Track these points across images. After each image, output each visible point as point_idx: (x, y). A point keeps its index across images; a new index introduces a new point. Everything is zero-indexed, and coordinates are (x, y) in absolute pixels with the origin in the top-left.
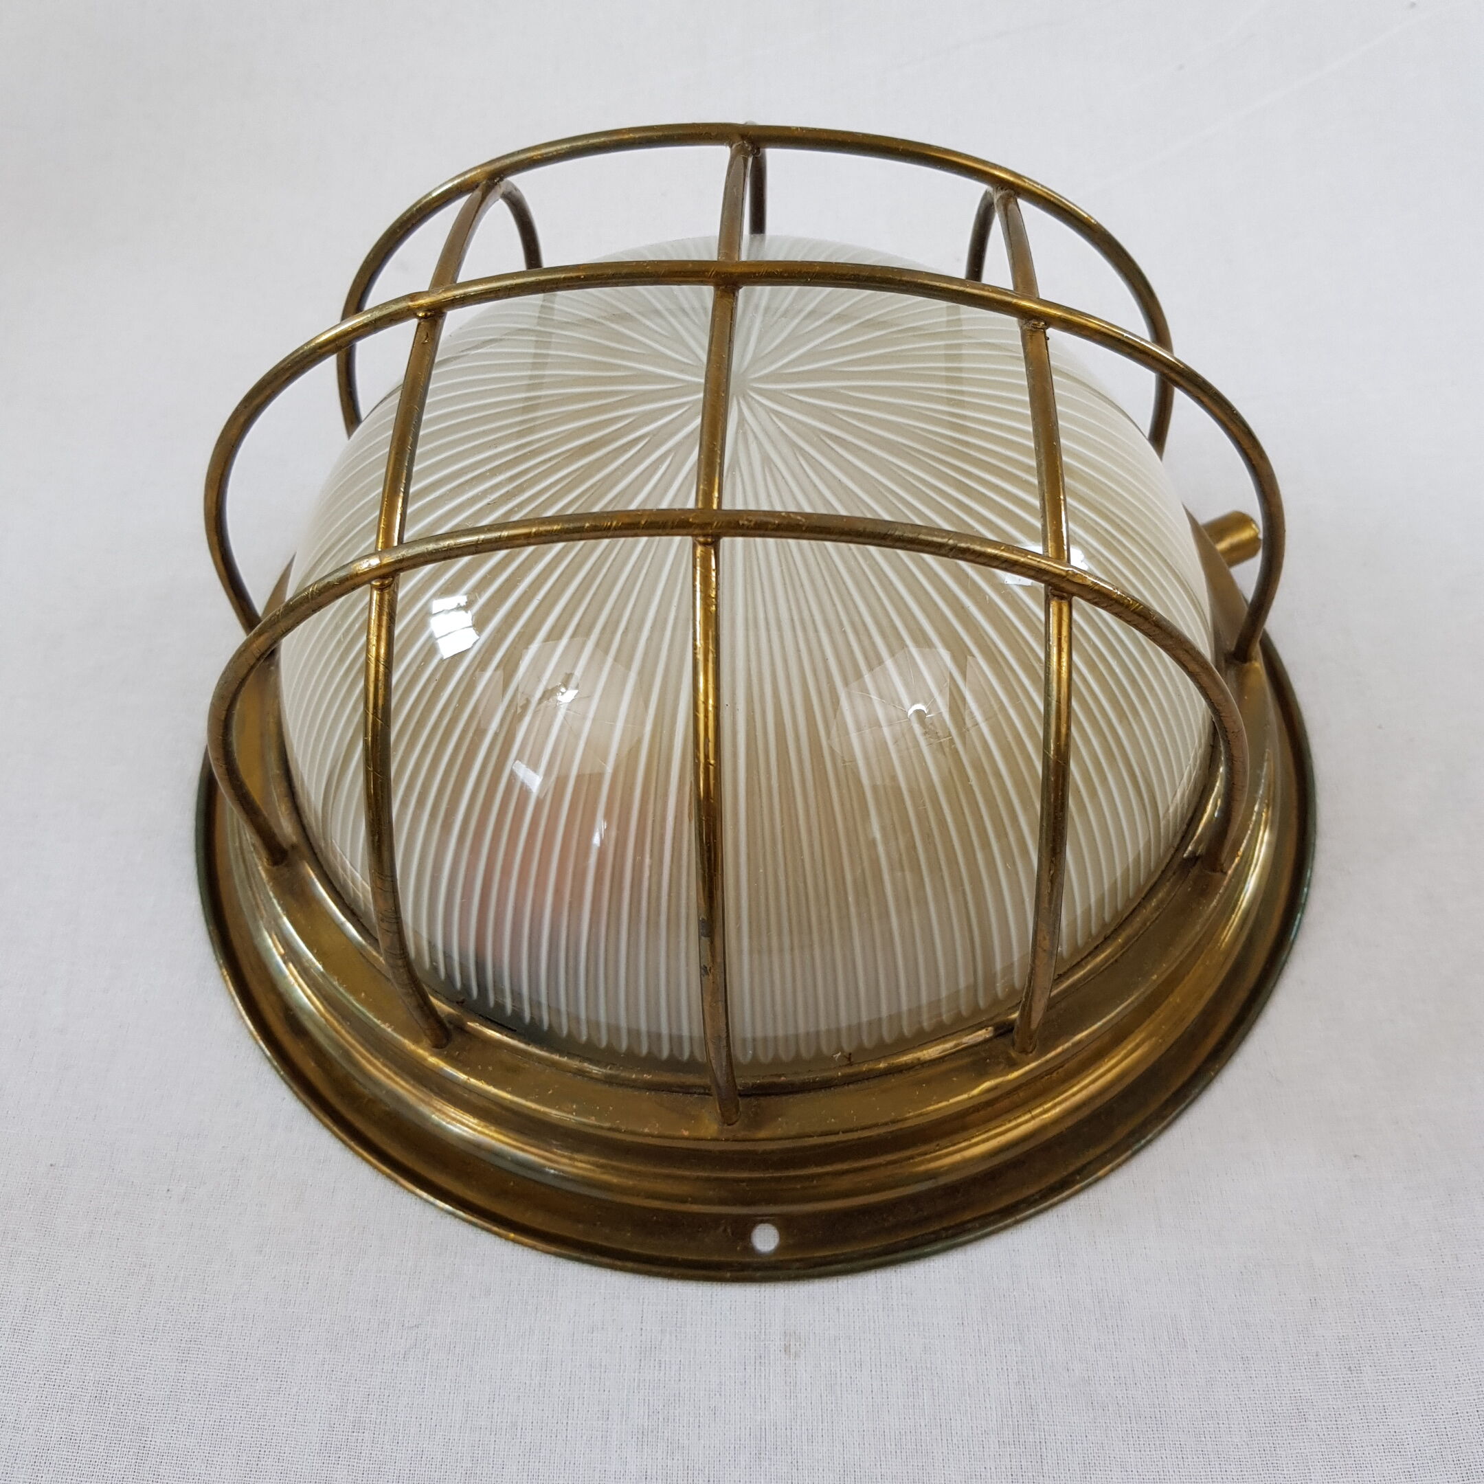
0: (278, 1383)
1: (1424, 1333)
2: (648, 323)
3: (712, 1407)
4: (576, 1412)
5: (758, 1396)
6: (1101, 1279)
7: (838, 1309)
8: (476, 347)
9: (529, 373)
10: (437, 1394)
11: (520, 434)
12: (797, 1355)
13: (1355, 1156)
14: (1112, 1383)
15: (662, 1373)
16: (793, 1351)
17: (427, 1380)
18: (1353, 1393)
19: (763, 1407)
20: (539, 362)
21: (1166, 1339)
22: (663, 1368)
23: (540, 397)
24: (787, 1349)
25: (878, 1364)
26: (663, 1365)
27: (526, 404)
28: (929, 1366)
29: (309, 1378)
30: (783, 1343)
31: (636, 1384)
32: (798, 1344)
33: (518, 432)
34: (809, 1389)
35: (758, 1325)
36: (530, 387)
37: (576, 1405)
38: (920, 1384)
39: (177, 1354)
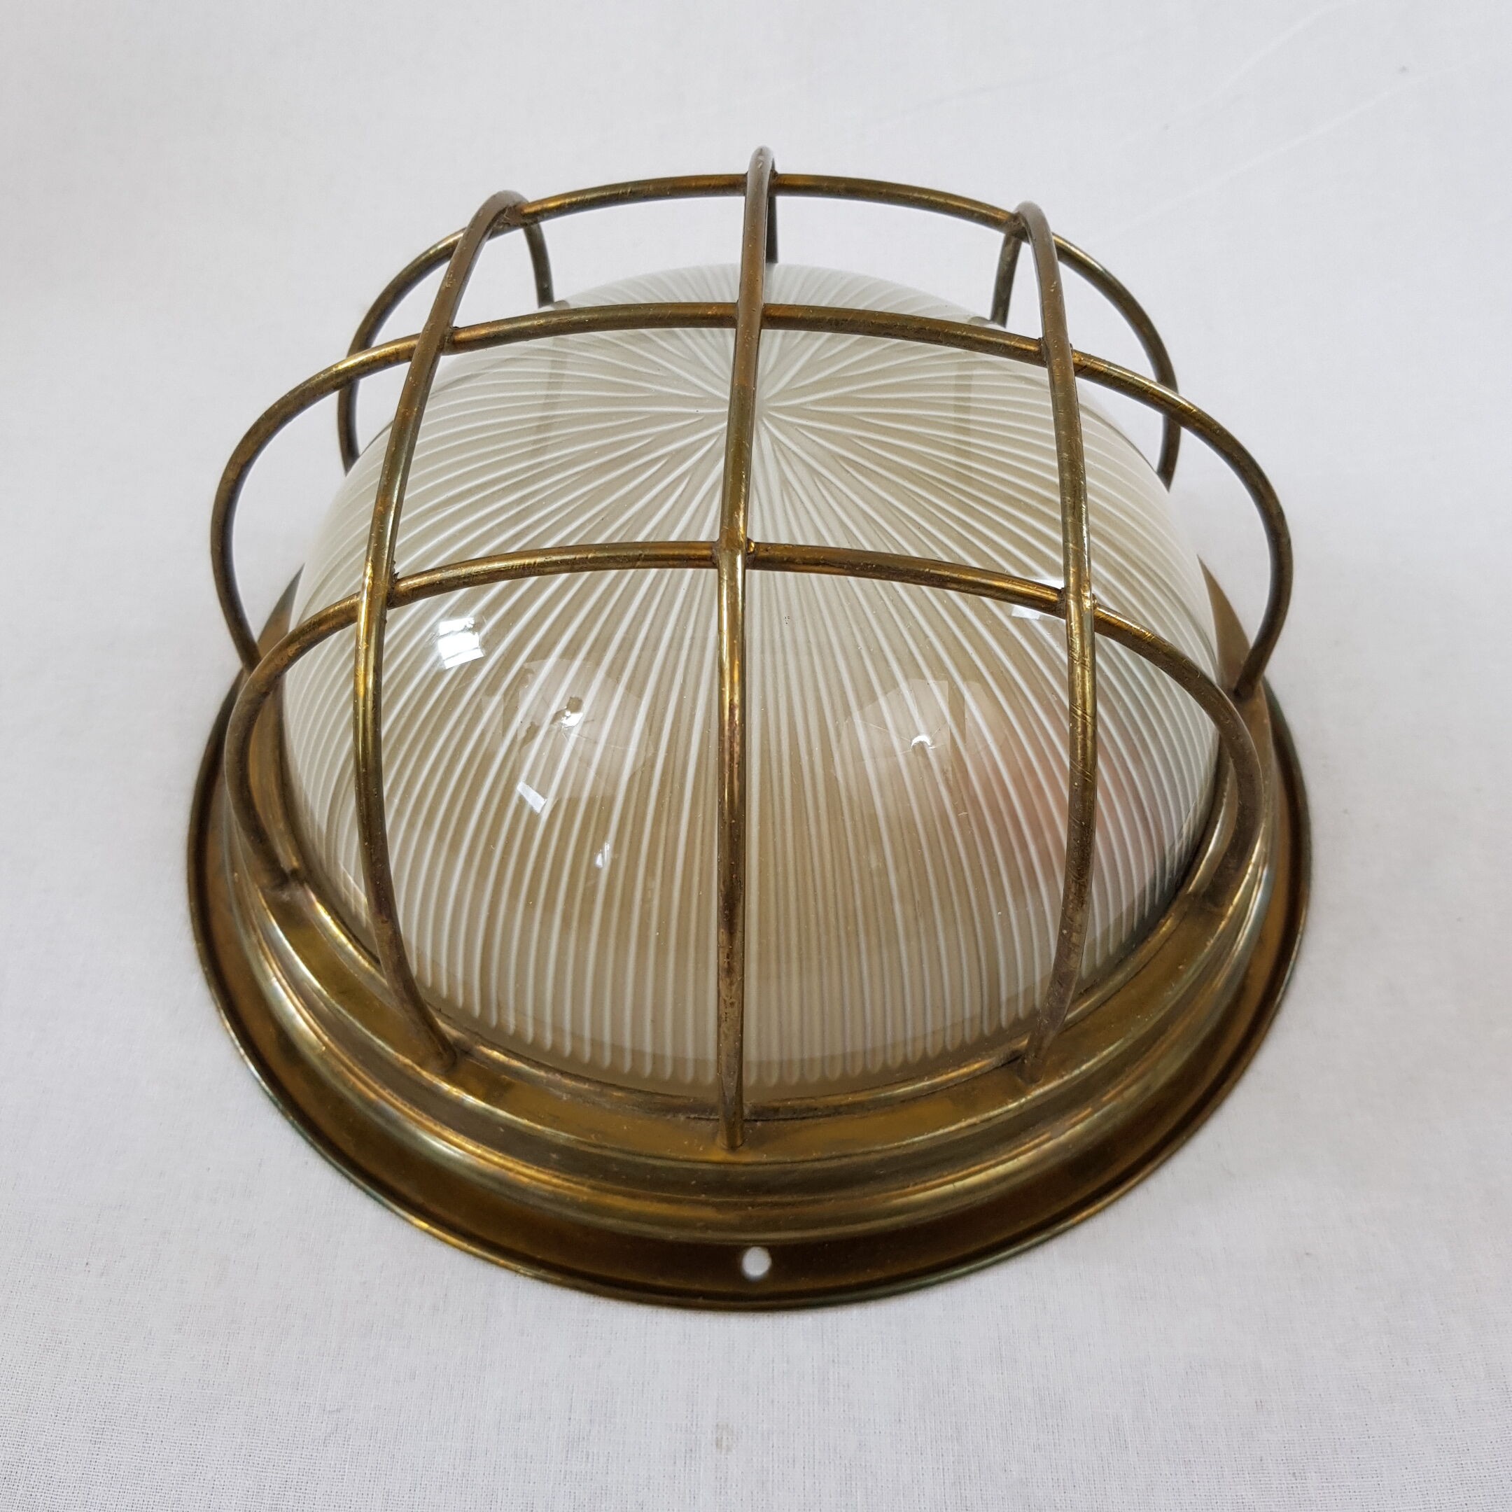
0: (194, 1467)
1: (1371, 1439)
2: (664, 345)
3: (640, 1501)
4: (499, 1504)
5: (687, 1491)
6: (1043, 1375)
7: (773, 1402)
8: (493, 367)
9: (544, 392)
10: (357, 1481)
11: (534, 453)
12: (729, 1449)
13: (1307, 1254)
14: (1050, 1485)
15: (589, 1465)
16: (724, 1444)
17: (347, 1466)
18: (1297, 1499)
19: (692, 1503)
20: (555, 382)
21: (1107, 1439)
22: (590, 1460)
23: (554, 417)
24: (718, 1443)
25: (811, 1461)
26: (590, 1457)
27: (542, 423)
28: (863, 1464)
29: (226, 1462)
30: (714, 1437)
31: (562, 1477)
32: (730, 1438)
33: (534, 450)
34: (740, 1486)
35: (689, 1416)
36: (546, 406)
37: (500, 1497)
38: (854, 1483)
39: (90, 1435)
